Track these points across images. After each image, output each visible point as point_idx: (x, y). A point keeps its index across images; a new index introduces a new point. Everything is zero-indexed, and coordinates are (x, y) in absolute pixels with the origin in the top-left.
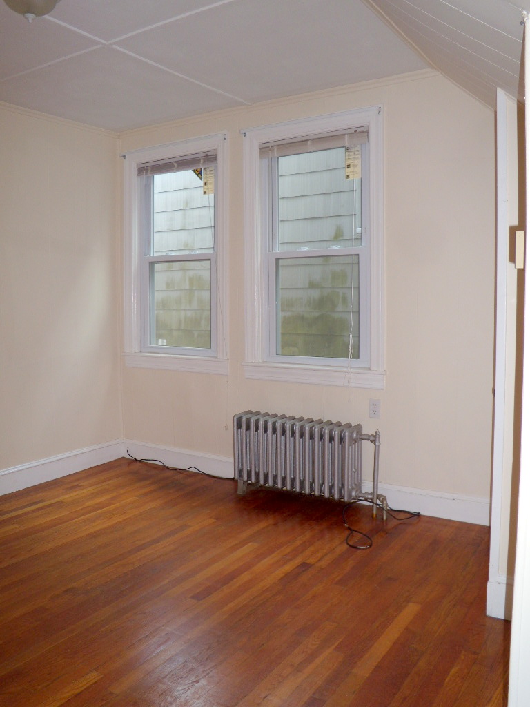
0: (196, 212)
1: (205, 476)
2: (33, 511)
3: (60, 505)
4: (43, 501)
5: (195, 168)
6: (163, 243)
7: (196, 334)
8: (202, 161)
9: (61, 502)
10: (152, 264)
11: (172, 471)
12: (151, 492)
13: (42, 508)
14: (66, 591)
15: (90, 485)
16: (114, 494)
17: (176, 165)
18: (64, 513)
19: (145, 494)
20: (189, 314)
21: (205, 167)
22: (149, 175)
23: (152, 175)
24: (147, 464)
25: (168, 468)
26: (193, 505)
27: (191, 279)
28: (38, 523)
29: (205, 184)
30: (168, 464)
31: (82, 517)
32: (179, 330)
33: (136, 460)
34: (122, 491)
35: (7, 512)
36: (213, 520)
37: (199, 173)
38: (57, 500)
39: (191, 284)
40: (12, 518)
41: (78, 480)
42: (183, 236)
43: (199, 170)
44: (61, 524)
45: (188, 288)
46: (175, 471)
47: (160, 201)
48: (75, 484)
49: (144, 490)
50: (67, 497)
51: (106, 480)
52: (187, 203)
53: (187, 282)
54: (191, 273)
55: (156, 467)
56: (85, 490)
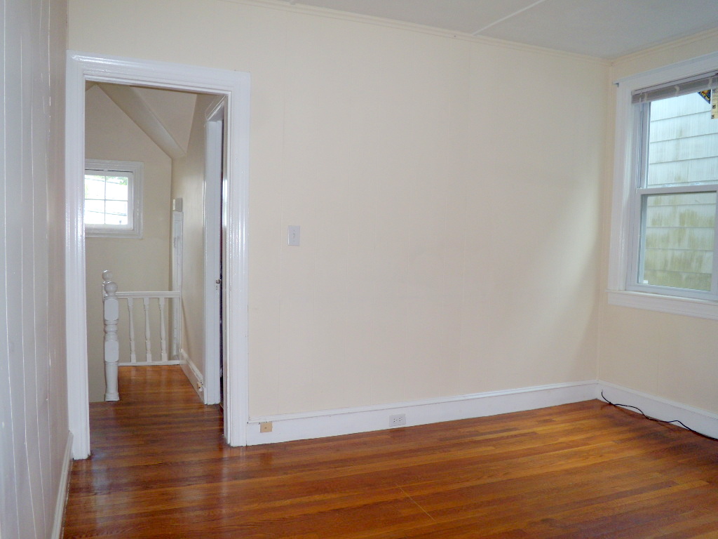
0: (692, 142)
1: (691, 432)
2: (508, 437)
3: (533, 436)
4: (515, 429)
5: (701, 91)
6: (657, 176)
7: (684, 276)
8: (710, 82)
9: (534, 433)
10: (644, 197)
11: (652, 421)
12: (630, 439)
13: (516, 436)
14: (544, 521)
15: (563, 422)
16: (589, 435)
17: (678, 88)
18: (537, 445)
19: (623, 441)
20: (677, 254)
21: (715, 87)
22: (645, 101)
23: (648, 102)
24: (622, 410)
25: (647, 418)
26: (680, 461)
27: (682, 217)
28: (513, 450)
29: (714, 107)
30: (647, 413)
31: (557, 452)
32: (664, 271)
33: (610, 404)
34: (598, 433)
35: (482, 434)
36: (704, 483)
37: (707, 96)
38: (530, 431)
39: (682, 221)
40: (487, 440)
41: (551, 414)
42: (675, 168)
43: (706, 92)
44: (535, 454)
45: (677, 224)
46: (655, 423)
47: (657, 129)
48: (548, 418)
49: (621, 437)
50: (540, 429)
51: (580, 419)
52: (681, 132)
53: (677, 220)
54: (682, 210)
55: (633, 415)
56: (558, 426)
